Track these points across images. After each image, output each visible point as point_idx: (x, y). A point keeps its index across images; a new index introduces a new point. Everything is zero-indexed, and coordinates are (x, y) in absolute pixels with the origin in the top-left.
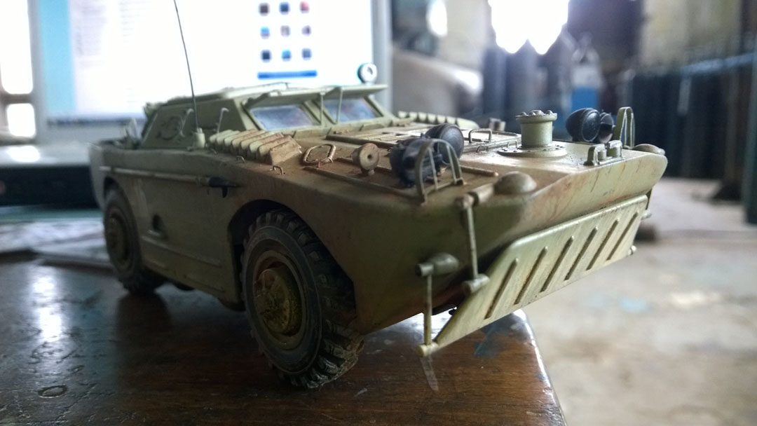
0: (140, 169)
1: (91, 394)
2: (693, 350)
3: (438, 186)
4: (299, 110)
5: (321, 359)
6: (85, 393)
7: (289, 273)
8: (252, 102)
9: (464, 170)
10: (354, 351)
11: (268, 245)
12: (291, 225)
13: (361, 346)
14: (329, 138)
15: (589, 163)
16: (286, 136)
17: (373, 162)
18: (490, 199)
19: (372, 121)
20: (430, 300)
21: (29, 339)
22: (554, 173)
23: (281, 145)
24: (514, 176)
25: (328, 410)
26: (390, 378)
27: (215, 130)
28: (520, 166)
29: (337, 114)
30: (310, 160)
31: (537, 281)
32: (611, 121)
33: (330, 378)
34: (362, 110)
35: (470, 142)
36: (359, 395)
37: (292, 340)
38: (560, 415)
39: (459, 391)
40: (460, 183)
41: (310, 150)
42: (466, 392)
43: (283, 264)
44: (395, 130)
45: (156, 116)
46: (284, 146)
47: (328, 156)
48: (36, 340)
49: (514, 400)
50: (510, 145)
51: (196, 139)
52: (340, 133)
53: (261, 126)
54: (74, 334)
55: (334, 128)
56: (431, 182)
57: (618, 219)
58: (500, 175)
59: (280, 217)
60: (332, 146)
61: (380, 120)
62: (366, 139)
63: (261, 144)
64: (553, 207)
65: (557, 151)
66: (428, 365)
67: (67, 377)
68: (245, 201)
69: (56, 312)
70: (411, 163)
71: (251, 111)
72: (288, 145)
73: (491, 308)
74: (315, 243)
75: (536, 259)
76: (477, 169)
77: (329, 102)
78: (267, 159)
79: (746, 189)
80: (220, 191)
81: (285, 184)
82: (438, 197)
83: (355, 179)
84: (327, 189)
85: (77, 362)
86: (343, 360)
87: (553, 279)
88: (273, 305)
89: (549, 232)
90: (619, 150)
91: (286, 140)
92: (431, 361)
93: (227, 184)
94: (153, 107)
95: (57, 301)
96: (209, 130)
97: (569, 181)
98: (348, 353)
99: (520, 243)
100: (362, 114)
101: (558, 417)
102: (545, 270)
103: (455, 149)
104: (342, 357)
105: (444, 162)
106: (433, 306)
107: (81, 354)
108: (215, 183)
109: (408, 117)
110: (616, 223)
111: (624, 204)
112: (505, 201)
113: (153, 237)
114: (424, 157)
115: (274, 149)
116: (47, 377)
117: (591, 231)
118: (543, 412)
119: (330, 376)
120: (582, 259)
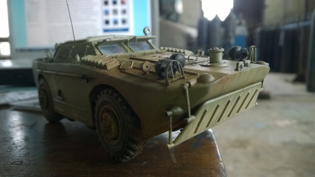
0: (53, 71)
1: (33, 164)
2: (285, 144)
3: (174, 79)
4: (119, 46)
5: (127, 150)
6: (30, 164)
7: (114, 115)
8: (99, 43)
9: (185, 72)
10: (141, 146)
11: (106, 102)
12: (115, 95)
13: (144, 145)
14: (131, 58)
15: (237, 70)
16: (113, 57)
17: (148, 69)
18: (195, 84)
19: (149, 51)
20: (171, 126)
21: (7, 141)
22: (222, 74)
23: (111, 61)
24: (205, 75)
25: (130, 171)
26: (156, 157)
27: (84, 55)
28: (208, 71)
29: (135, 48)
30: (123, 68)
31: (216, 118)
32: (247, 51)
33: (131, 158)
34: (145, 46)
35: (189, 60)
36: (144, 164)
37: (116, 142)
38: (225, 172)
39: (184, 163)
40: (184, 78)
41: (123, 63)
42: (187, 163)
43: (112, 111)
44: (158, 55)
45: (60, 49)
46: (112, 62)
47: (130, 66)
48: (10, 142)
49: (207, 166)
50: (205, 61)
51: (76, 59)
52: (136, 56)
53: (103, 53)
54: (26, 139)
55: (133, 54)
56: (172, 77)
57: (249, 92)
58: (200, 75)
59: (110, 92)
60: (132, 62)
61: (153, 51)
62: (146, 59)
63: (103, 61)
64: (221, 88)
65: (224, 64)
66: (172, 152)
67: (23, 157)
68: (96, 84)
69: (19, 130)
70: (163, 70)
71: (99, 47)
72: (113, 62)
73: (197, 129)
74: (124, 102)
75: (215, 109)
76: (191, 72)
77: (131, 43)
78: (105, 67)
79: (307, 77)
80: (85, 81)
81: (112, 78)
82: (174, 84)
83: (141, 76)
84: (129, 80)
85: (27, 151)
87: (222, 117)
88: (108, 128)
89: (220, 98)
90: (249, 64)
91: (113, 59)
92: (173, 150)
93: (88, 77)
94: (58, 45)
95: (19, 125)
96: (82, 55)
97: (228, 77)
98: (139, 147)
99: (208, 102)
100: (145, 48)
102: (219, 113)
103: (181, 64)
104: (136, 149)
105: (177, 69)
106: (172, 128)
107: (29, 148)
108: (84, 77)
109: (164, 49)
110: (248, 94)
111: (252, 86)
112: (202, 85)
113: (58, 99)
114: (168, 67)
115: (108, 63)
116: (15, 157)
117: (238, 97)
118: (218, 171)
119: (131, 157)
120: (234, 108)
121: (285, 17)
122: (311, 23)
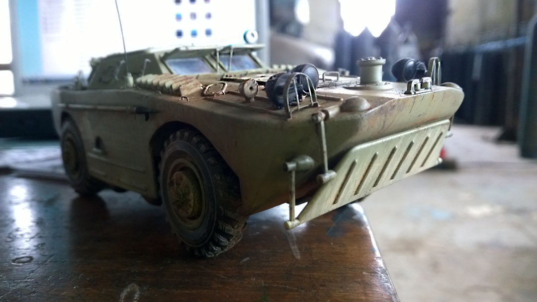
0: (87, 104)
1: (50, 262)
2: (482, 247)
3: (300, 108)
4: (201, 62)
5: (216, 235)
6: (46, 261)
7: (194, 175)
8: (167, 55)
9: (319, 97)
10: (240, 229)
11: (178, 154)
12: (195, 139)
13: (244, 227)
14: (222, 80)
15: (408, 93)
16: (191, 78)
17: (253, 92)
18: (337, 115)
19: (254, 70)
21: (6, 225)
22: (383, 98)
23: (188, 83)
24: (354, 99)
25: (222, 272)
26: (265, 250)
27: (140, 74)
28: (358, 94)
29: (229, 66)
30: (208, 93)
31: (371, 178)
32: (424, 68)
33: (222, 249)
34: (247, 63)
35: (324, 81)
36: (244, 262)
37: (195, 223)
38: (387, 275)
39: (315, 259)
40: (316, 105)
41: (208, 87)
42: (320, 260)
43: (189, 168)
45: (99, 66)
46: (190, 84)
47: (221, 90)
48: (11, 226)
49: (354, 265)
50: (352, 83)
51: (126, 81)
52: (230, 77)
53: (173, 71)
54: (39, 222)
55: (226, 73)
56: (295, 105)
57: (429, 135)
58: (344, 100)
59: (186, 134)
60: (224, 84)
61: (259, 70)
63: (173, 82)
64: (382, 122)
65: (386, 85)
66: (293, 242)
67: (34, 250)
68: (162, 122)
69: (26, 208)
70: (281, 91)
71: (167, 62)
72: (192, 83)
73: (338, 196)
74: (212, 151)
75: (370, 161)
76: (328, 96)
77: (223, 56)
78: (177, 92)
79: (520, 133)
80: (143, 117)
81: (190, 108)
82: (299, 115)
83: (241, 105)
84: (220, 111)
85: (41, 241)
86: (232, 236)
87: (382, 178)
88: (182, 197)
89: (379, 141)
90: (429, 84)
91: (191, 80)
92: (295, 239)
93: (149, 111)
94: (96, 61)
95: (27, 201)
96: (136, 75)
97: (394, 104)
98: (236, 231)
99: (358, 148)
100: (247, 66)
101: (385, 276)
102: (377, 169)
103: (312, 80)
104: (231, 233)
105: (304, 91)
106: (296, 198)
107: (43, 236)
108: (140, 111)
110: (427, 139)
111: (433, 125)
112: (348, 116)
113: (96, 153)
114: (289, 86)
115: (182, 86)
116: (19, 251)
117: (409, 143)
118: (375, 273)
119: (223, 247)
120: (403, 163)
121: (484, 29)
122: (527, 40)
